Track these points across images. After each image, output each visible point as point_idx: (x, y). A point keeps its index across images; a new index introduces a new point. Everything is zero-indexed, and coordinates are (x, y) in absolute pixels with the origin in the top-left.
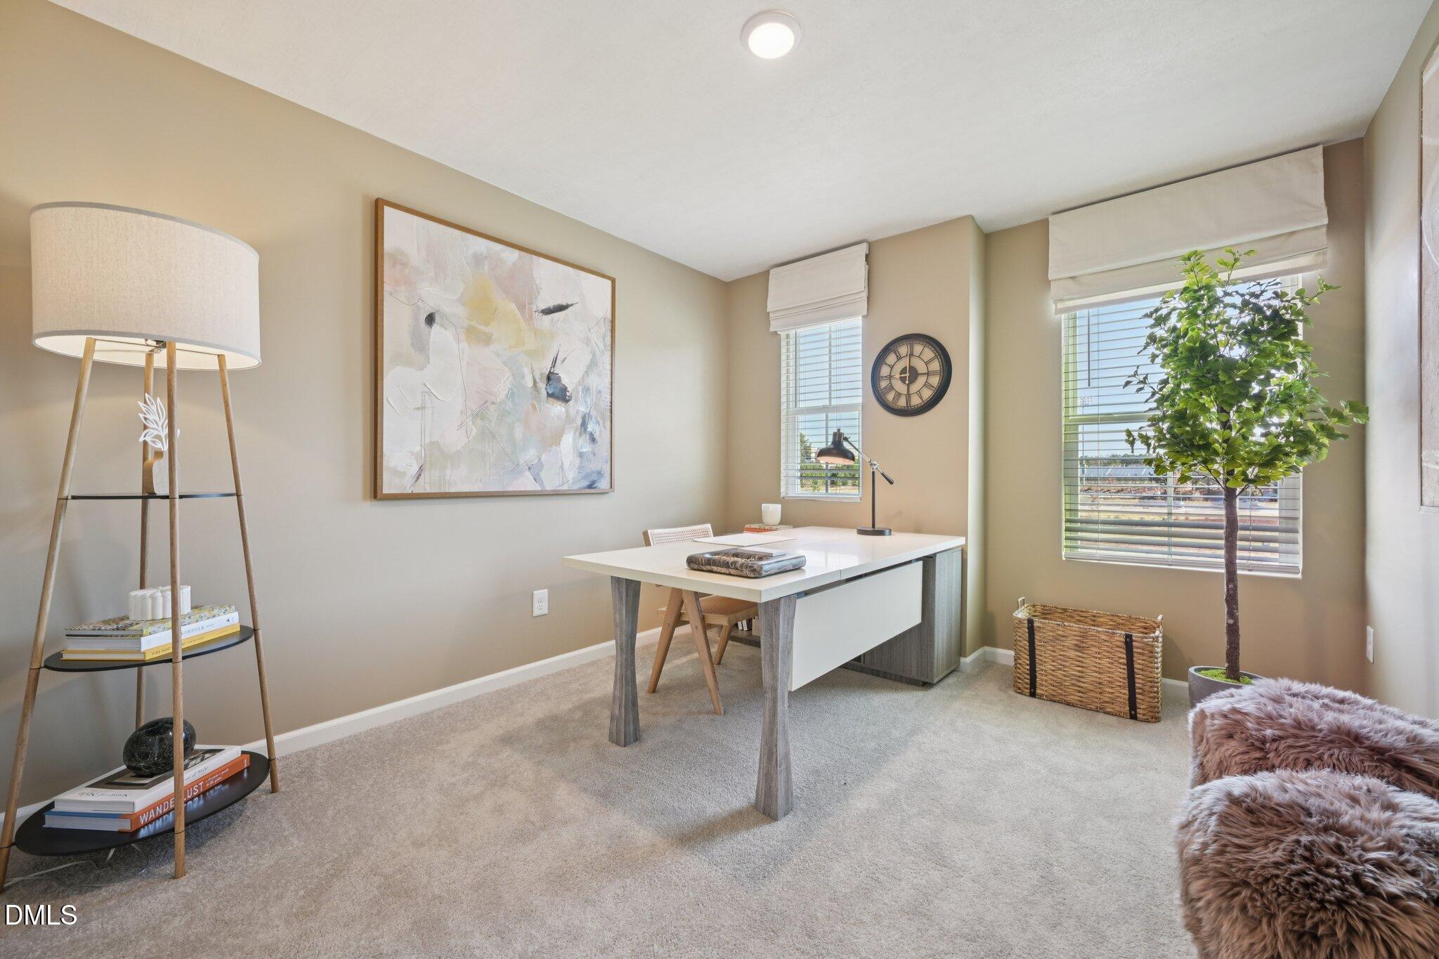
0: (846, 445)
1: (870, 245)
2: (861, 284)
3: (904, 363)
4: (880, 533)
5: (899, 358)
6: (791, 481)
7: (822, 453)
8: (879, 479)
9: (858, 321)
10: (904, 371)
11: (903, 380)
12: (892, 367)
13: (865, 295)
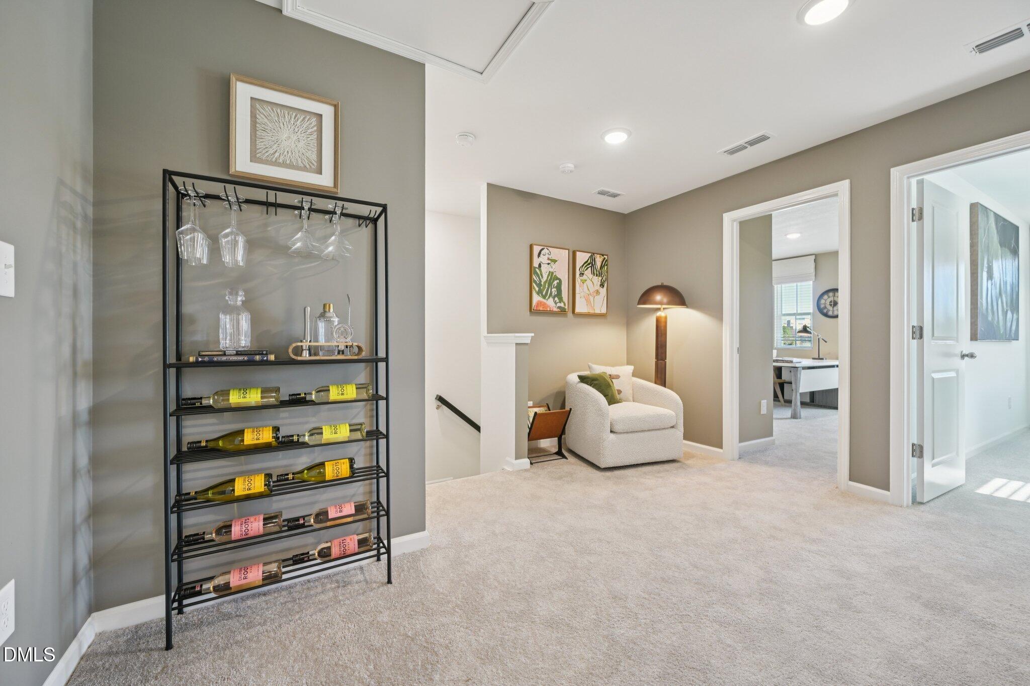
0: (808, 329)
1: (816, 255)
2: (812, 270)
3: (832, 299)
4: (822, 359)
5: (829, 297)
6: (779, 341)
7: (800, 332)
8: (821, 341)
9: (811, 283)
10: (831, 302)
11: (831, 305)
12: (826, 300)
13: (814, 274)
